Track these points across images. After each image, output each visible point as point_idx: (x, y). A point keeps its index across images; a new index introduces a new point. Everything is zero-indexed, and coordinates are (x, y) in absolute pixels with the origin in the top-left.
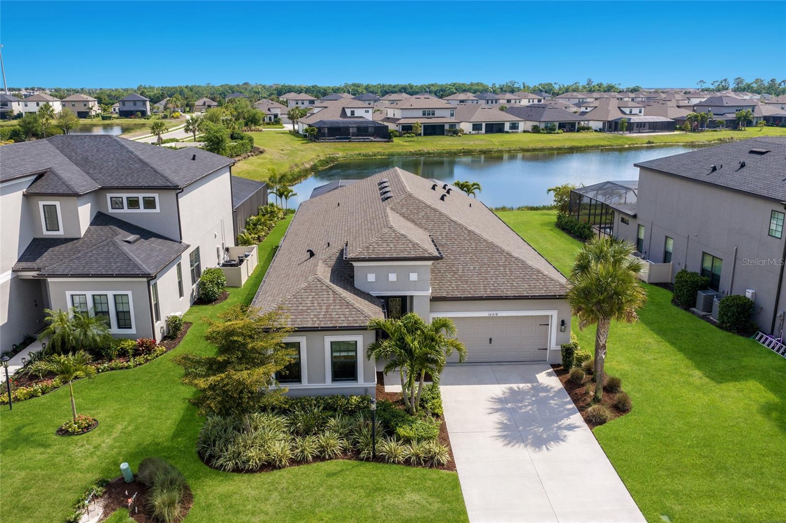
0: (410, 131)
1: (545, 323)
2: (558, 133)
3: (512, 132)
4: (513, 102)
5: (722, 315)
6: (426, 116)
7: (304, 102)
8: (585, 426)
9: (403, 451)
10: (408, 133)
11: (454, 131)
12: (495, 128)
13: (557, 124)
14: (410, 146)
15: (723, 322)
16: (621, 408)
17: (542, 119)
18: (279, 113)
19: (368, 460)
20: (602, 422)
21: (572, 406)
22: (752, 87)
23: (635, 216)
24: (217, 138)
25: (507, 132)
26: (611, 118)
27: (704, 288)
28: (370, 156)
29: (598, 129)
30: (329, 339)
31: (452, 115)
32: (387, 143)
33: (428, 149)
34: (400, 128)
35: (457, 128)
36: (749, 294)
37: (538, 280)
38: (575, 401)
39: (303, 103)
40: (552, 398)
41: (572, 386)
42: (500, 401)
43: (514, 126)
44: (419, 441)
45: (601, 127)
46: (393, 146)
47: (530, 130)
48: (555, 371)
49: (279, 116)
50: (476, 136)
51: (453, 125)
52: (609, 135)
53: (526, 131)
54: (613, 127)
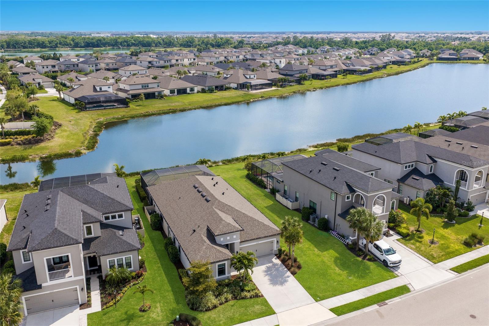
0: (136, 98)
1: (272, 242)
2: (215, 93)
3: (192, 93)
4: (179, 61)
5: (319, 225)
6: (144, 88)
7: (48, 66)
8: (292, 275)
9: (248, 295)
10: (135, 99)
11: (161, 96)
12: (182, 92)
13: (214, 87)
14: (140, 109)
15: (319, 227)
16: (299, 267)
17: (206, 85)
18: (41, 82)
19: (240, 299)
20: (296, 273)
21: (286, 269)
22: (302, 41)
23: (283, 182)
24: (43, 126)
25: (189, 94)
26: (241, 82)
27: (312, 214)
28: (120, 119)
29: (235, 88)
30: (217, 264)
31: (158, 86)
32: (127, 108)
33: (151, 111)
34: (130, 97)
35: (162, 94)
36: (326, 217)
37: (269, 229)
38: (286, 267)
39: (47, 68)
40: (280, 267)
41: (284, 262)
42: (266, 271)
43: (192, 90)
44: (252, 290)
45: (236, 86)
46: (131, 110)
47: (201, 91)
48: (277, 257)
49: (42, 84)
50: (173, 97)
51: (160, 93)
52: (241, 92)
53: (198, 92)
54: (242, 86)
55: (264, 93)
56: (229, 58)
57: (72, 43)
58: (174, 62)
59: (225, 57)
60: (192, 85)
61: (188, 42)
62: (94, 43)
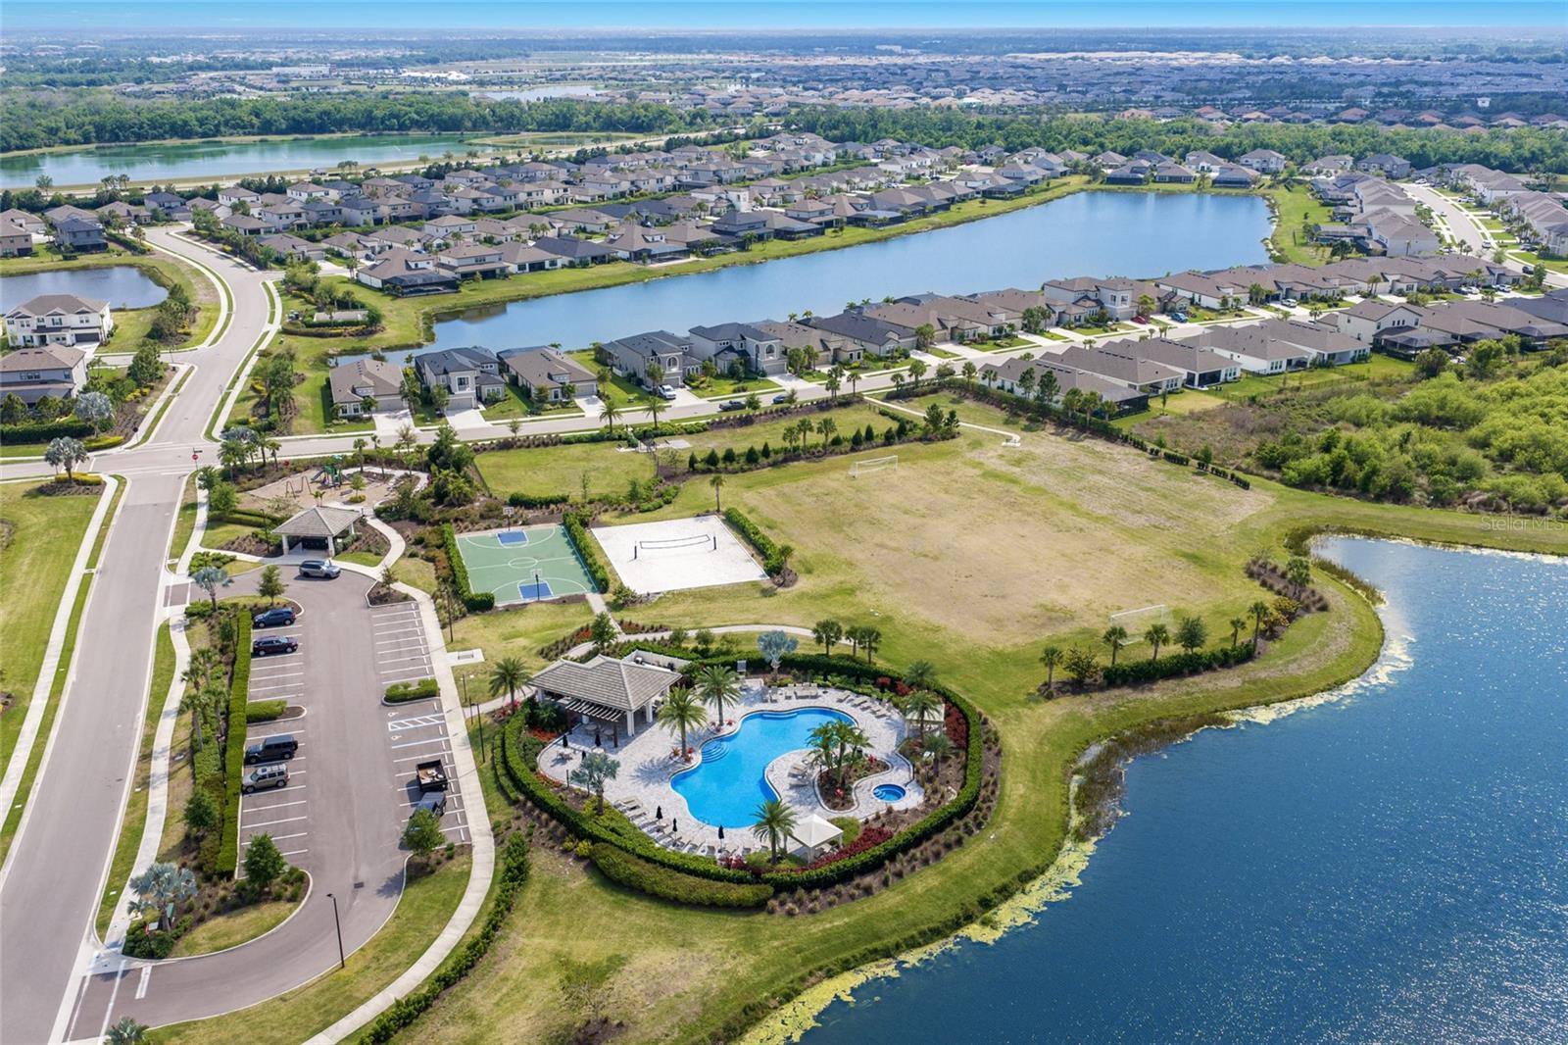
0: (469, 278)
2: (591, 267)
3: (553, 269)
6: (479, 263)
10: (468, 280)
11: (504, 275)
12: (537, 267)
13: (590, 258)
17: (576, 256)
18: (306, 250)
25: (548, 270)
26: (636, 248)
28: (452, 310)
29: (624, 258)
31: (500, 259)
32: (457, 294)
34: (458, 276)
35: (507, 271)
43: (553, 263)
45: (627, 256)
46: (462, 297)
47: (567, 265)
49: (307, 254)
50: (524, 277)
51: (503, 270)
52: (634, 266)
53: (564, 266)
54: (638, 256)
55: (671, 267)
56: (641, 184)
57: (255, 121)
58: (522, 197)
59: (632, 183)
60: (553, 256)
61: (557, 116)
62: (312, 120)
